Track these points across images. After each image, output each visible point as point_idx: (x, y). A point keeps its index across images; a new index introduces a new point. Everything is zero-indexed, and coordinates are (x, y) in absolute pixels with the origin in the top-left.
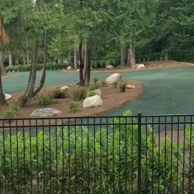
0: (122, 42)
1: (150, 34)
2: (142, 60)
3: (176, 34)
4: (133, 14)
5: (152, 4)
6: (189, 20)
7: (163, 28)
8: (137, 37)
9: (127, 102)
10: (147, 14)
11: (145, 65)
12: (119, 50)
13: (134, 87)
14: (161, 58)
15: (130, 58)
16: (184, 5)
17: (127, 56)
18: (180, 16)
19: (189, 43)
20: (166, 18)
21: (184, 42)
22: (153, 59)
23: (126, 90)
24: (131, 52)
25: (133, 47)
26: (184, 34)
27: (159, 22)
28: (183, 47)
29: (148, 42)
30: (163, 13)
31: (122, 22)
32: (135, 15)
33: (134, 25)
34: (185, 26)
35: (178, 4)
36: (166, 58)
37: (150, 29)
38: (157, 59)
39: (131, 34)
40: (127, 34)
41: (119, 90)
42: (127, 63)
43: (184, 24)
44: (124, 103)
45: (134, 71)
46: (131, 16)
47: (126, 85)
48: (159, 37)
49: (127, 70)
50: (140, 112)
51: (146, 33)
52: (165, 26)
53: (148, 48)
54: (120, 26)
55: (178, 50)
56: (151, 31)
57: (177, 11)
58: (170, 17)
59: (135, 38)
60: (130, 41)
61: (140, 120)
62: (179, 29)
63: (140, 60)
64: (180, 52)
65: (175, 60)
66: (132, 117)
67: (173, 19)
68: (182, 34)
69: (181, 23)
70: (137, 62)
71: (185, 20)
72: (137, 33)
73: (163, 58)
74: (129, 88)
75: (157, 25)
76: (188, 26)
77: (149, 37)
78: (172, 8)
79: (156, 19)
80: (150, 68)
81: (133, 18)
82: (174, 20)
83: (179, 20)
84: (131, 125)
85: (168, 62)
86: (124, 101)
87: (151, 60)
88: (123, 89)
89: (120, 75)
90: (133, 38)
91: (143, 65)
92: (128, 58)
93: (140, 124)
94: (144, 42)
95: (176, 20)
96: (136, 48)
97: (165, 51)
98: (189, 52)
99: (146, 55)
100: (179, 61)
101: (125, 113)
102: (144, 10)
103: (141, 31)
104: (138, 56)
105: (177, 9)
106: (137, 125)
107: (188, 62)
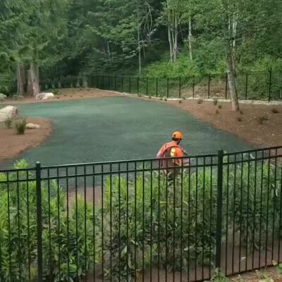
0: (17, 59)
1: (59, 48)
2: (50, 87)
3: (98, 51)
4: (30, 18)
5: (58, 6)
6: (113, 31)
7: (80, 41)
8: (40, 52)
9: (27, 149)
10: (53, 19)
11: (55, 93)
12: (14, 71)
13: (37, 126)
14: (78, 85)
15: (31, 82)
16: (107, 10)
17: (27, 80)
18: (101, 24)
19: (116, 64)
20: (82, 26)
21: (108, 62)
22: (66, 85)
23: (26, 131)
24: (33, 75)
25: (35, 67)
26: (108, 51)
27: (72, 32)
28: (108, 69)
29: (57, 60)
30: (77, 20)
31: (13, 29)
32: (33, 20)
33: (34, 35)
34: (109, 40)
35: (98, 7)
36: (85, 83)
37: (59, 42)
38: (72, 86)
39: (31, 47)
40: (22, 47)
41: (14, 131)
42: (27, 92)
43: (108, 36)
44: (21, 152)
45: (37, 103)
46: (29, 21)
47: (25, 124)
48: (74, 54)
49: (28, 101)
50: (38, 162)
51: (55, 47)
52: (82, 39)
53: (59, 69)
54: (12, 36)
55: (101, 73)
56: (61, 44)
57: (98, 17)
58: (87, 26)
59: (37, 54)
60: (31, 58)
62: (101, 43)
63: (46, 86)
64: (103, 77)
65: (97, 87)
66: (27, 170)
67: (93, 29)
68: (106, 50)
69: (104, 35)
70: (43, 89)
71: (109, 32)
72: (41, 47)
73: (81, 84)
74: (31, 128)
75: (70, 36)
76: (113, 41)
77: (59, 53)
78: (89, 13)
79: (68, 27)
80: (62, 98)
81: (31, 24)
82: (93, 31)
83: (100, 30)
84: (25, 183)
85: (88, 90)
86: (22, 148)
87: (63, 86)
88: (21, 130)
89: (16, 108)
90: (35, 53)
91: (51, 94)
92: (29, 83)
93: (38, 179)
94: (52, 60)
95: (96, 31)
96: (40, 68)
97: (83, 75)
98: (115, 77)
99: (55, 79)
100: (103, 89)
101: (17, 165)
102: (48, 14)
103: (46, 44)
104: (43, 81)
105: (97, 14)
106: (35, 182)
107: (115, 90)
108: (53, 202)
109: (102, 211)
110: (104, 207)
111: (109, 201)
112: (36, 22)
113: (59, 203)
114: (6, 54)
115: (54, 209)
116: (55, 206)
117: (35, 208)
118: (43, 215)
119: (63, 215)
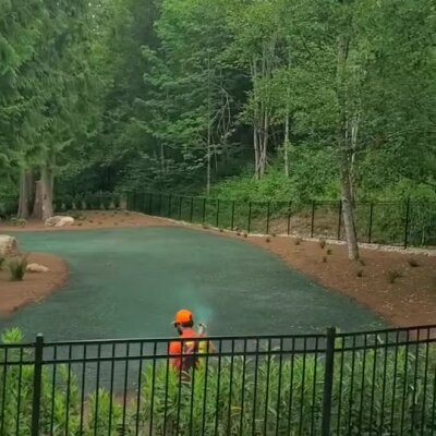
0: (22, 163)
1: (88, 150)
2: (69, 207)
3: (146, 156)
4: (48, 104)
5: (90, 88)
6: (172, 128)
7: (120, 140)
8: (58, 155)
9: (26, 305)
10: (81, 108)
11: (75, 218)
12: (16, 181)
13: (45, 269)
14: (112, 205)
15: (41, 199)
16: (164, 98)
17: (34, 195)
18: (153, 118)
19: (172, 176)
20: (125, 119)
21: (161, 174)
22: (94, 206)
23: (25, 276)
24: (44, 188)
25: (49, 177)
26: (162, 157)
27: (109, 127)
28: (160, 185)
29: (84, 167)
30: (118, 110)
31: (20, 119)
32: (51, 108)
33: (50, 130)
34: (164, 141)
35: (151, 92)
36: (123, 204)
37: (89, 141)
38: (102, 206)
39: (44, 146)
40: (31, 147)
41: (9, 275)
42: (33, 212)
43: (162, 136)
44: (16, 309)
45: (47, 231)
46: (45, 108)
47: (26, 264)
48: (109, 160)
49: (31, 228)
50: (40, 335)
51: (80, 148)
52: (123, 138)
53: (85, 180)
54: (16, 129)
55: (149, 190)
56: (91, 144)
57: (150, 107)
58: (133, 119)
59: (54, 157)
60: (43, 162)
61: (39, 354)
62: (152, 146)
63: (63, 206)
64: (151, 195)
65: (141, 211)
66: (22, 346)
67: (141, 124)
68: (159, 156)
69: (156, 134)
70: (58, 211)
71: (165, 129)
72: (60, 147)
73: (117, 205)
74: (35, 272)
75: (106, 132)
76: (170, 142)
77: (87, 158)
78: (137, 100)
79: (104, 120)
80: (86, 225)
81: (47, 114)
82: (142, 126)
83: (151, 126)
84: (18, 367)
85: (127, 214)
86: (18, 302)
87: (89, 208)
88: (18, 274)
89: (13, 238)
90: (50, 156)
91: (70, 219)
92: (37, 200)
93: (39, 363)
94: (75, 167)
95: (146, 127)
96: (55, 179)
97: (122, 191)
98: (170, 197)
99: (77, 196)
100: (150, 214)
101: (7, 338)
102: (74, 99)
103: (68, 143)
104: (59, 197)
105: (148, 103)
106: (33, 366)
107: (169, 216)
108: (59, 400)
109: (137, 417)
110: (141, 412)
111: (150, 402)
112: (56, 110)
113: (68, 402)
114: (6, 157)
115: (60, 411)
116: (62, 405)
117: (30, 407)
118: (42, 420)
119: (74, 422)
